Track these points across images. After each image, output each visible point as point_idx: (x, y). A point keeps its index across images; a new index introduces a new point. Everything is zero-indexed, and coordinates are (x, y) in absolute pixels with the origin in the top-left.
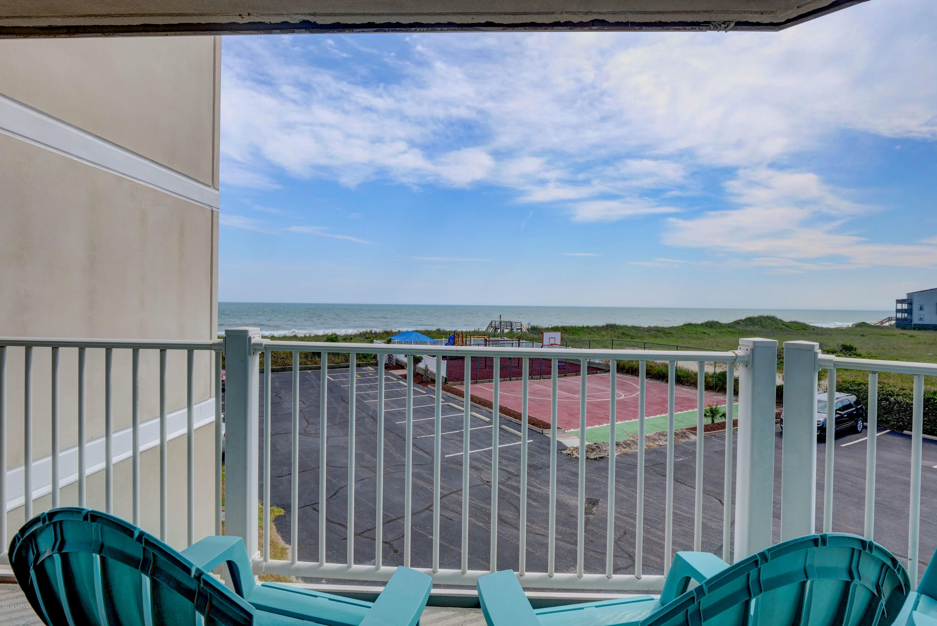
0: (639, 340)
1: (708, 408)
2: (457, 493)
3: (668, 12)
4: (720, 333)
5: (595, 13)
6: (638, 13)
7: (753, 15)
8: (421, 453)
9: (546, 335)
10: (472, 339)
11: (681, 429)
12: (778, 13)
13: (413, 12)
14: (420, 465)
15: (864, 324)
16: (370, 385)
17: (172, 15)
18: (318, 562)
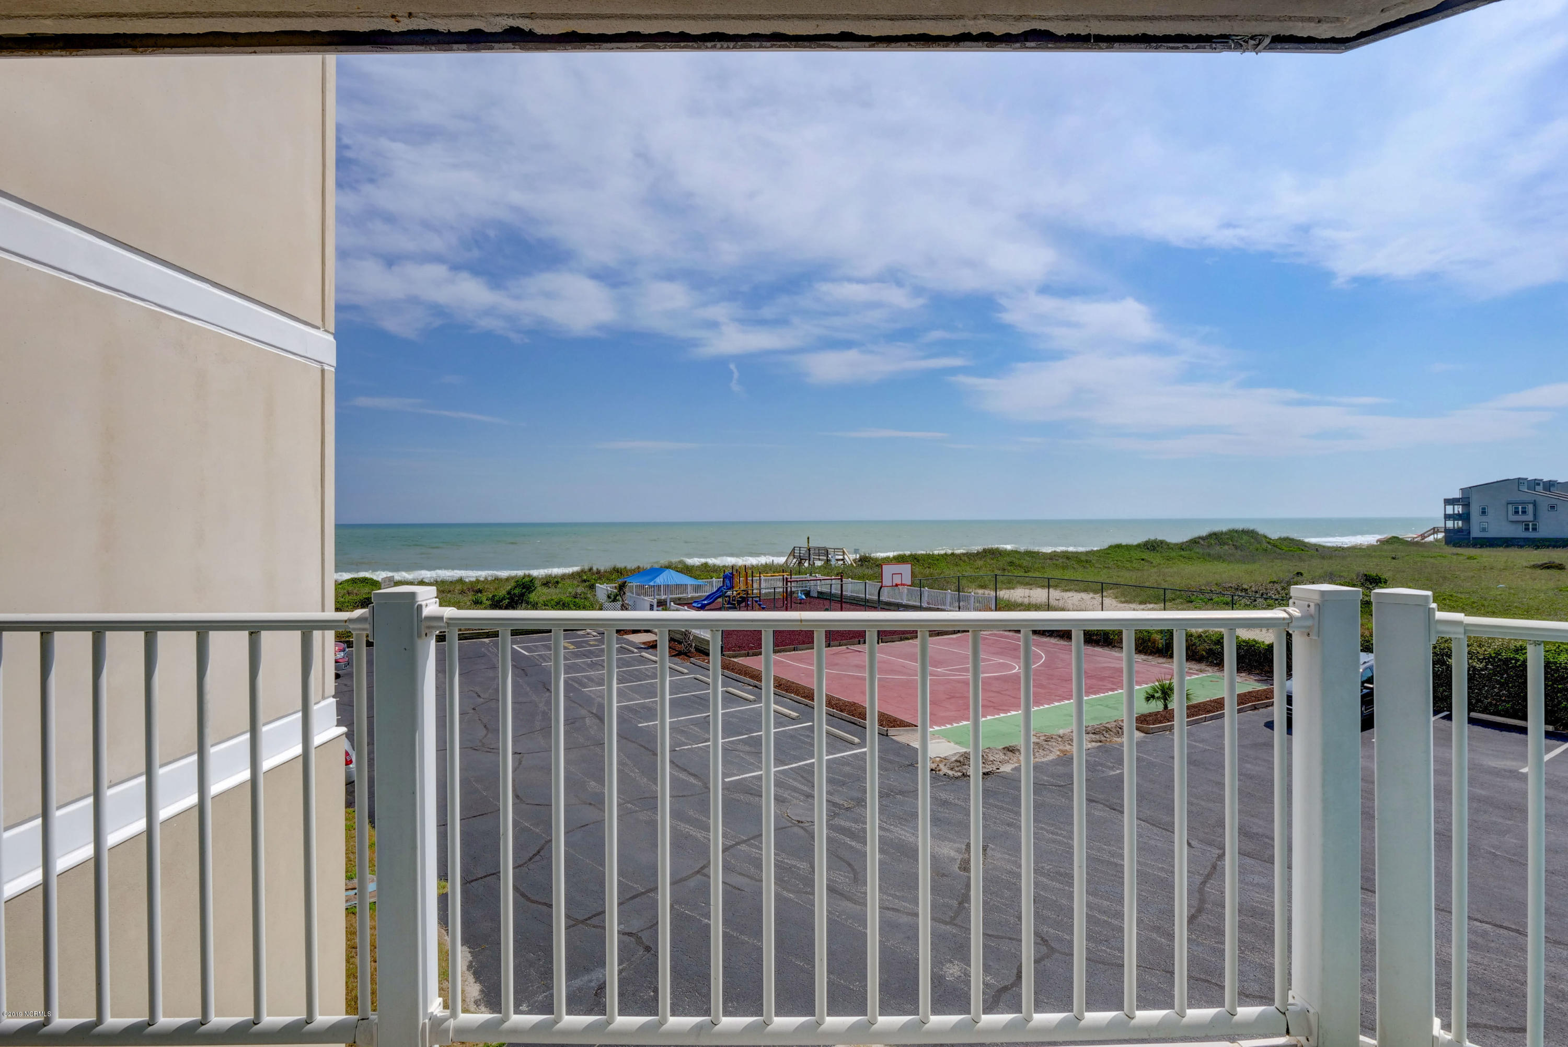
0: (1037, 574)
1: (1157, 684)
2: (748, 843)
3: (1160, 18)
4: (1168, 560)
5: (1034, 18)
6: (1108, 18)
7: (1304, 24)
8: (683, 776)
9: (887, 570)
10: (762, 578)
11: (1115, 721)
12: (1348, 20)
13: (712, 13)
14: (682, 796)
15: (1395, 540)
16: (591, 661)
17: (266, 15)
18: (553, 1014)
